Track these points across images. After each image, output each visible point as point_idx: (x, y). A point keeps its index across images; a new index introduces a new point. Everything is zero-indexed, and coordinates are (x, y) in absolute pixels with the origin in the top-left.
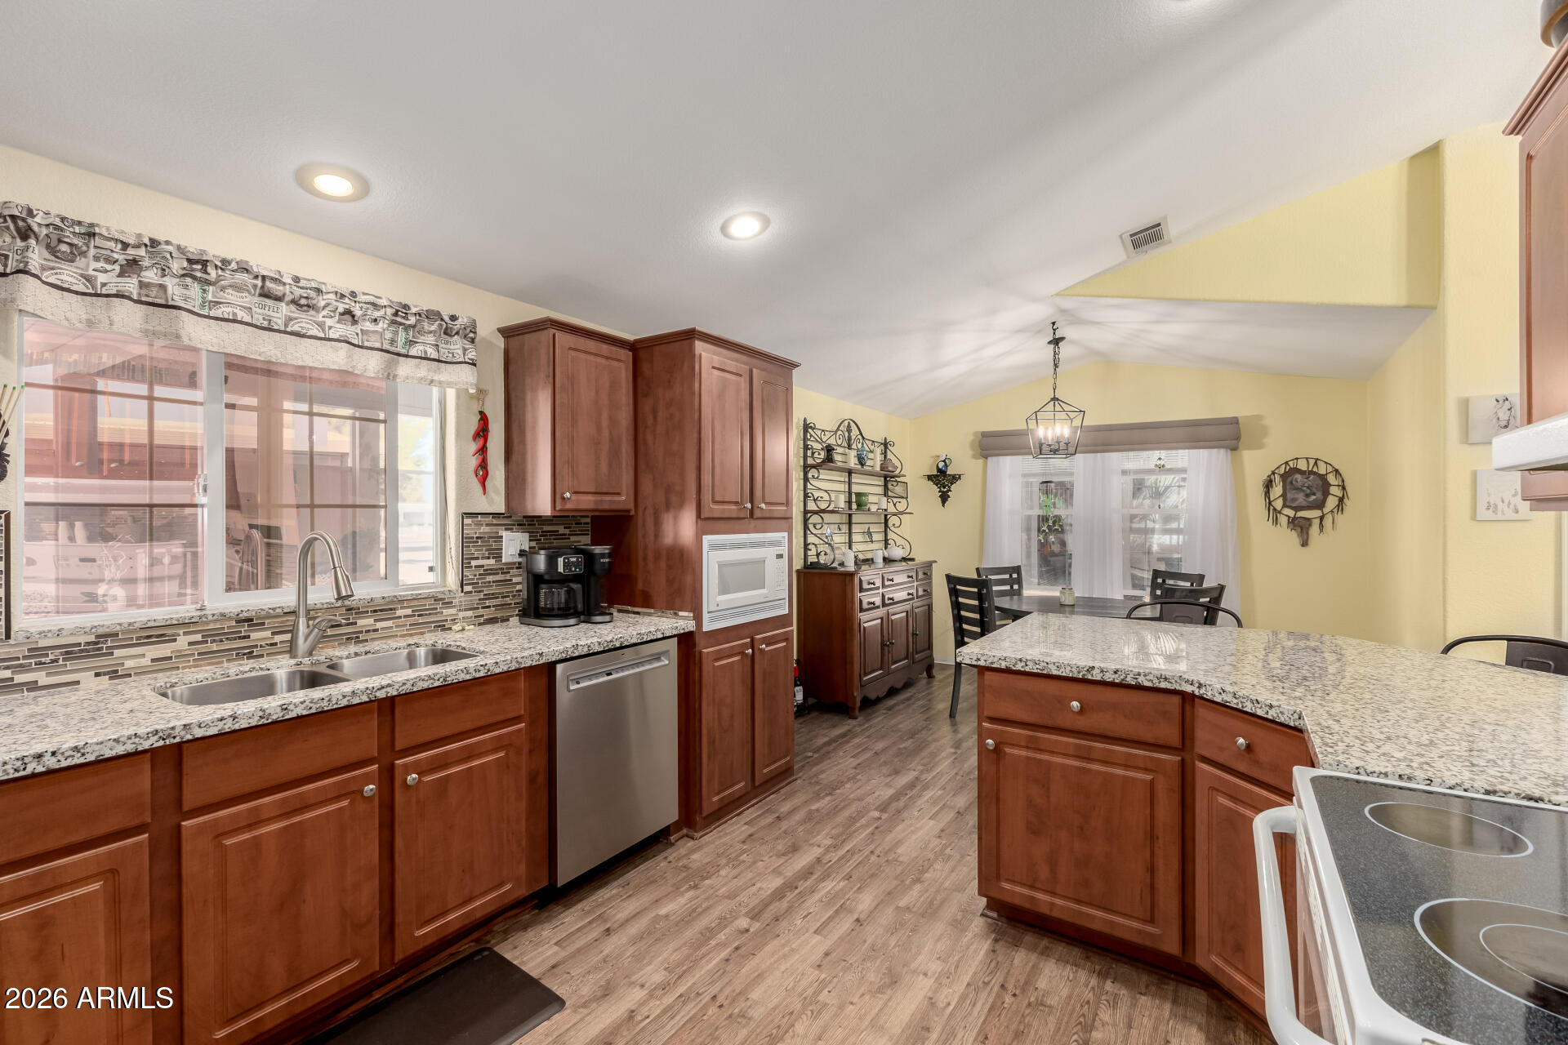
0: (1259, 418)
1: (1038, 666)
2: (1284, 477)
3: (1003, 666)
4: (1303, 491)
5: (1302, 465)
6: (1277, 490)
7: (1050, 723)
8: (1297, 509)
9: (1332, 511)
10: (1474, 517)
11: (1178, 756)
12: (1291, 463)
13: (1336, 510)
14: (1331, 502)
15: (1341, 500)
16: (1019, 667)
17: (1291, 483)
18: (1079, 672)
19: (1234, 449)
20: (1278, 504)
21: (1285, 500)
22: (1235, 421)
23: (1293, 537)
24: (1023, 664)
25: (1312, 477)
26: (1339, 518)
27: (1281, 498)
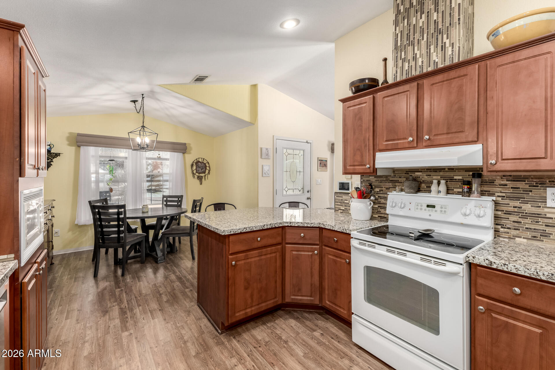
0: (189, 144)
1: (250, 229)
2: (196, 163)
3: (239, 232)
4: (201, 168)
5: (200, 160)
6: (194, 167)
7: (251, 248)
8: (199, 173)
9: (207, 174)
10: (262, 176)
11: (281, 245)
12: (198, 159)
13: (208, 174)
14: (207, 171)
15: (209, 171)
16: (244, 231)
17: (198, 165)
18: (261, 228)
19: (184, 153)
20: (195, 172)
21: (196, 171)
22: (185, 144)
23: (198, 182)
24: (246, 229)
25: (203, 164)
26: (209, 176)
27: (195, 170)
